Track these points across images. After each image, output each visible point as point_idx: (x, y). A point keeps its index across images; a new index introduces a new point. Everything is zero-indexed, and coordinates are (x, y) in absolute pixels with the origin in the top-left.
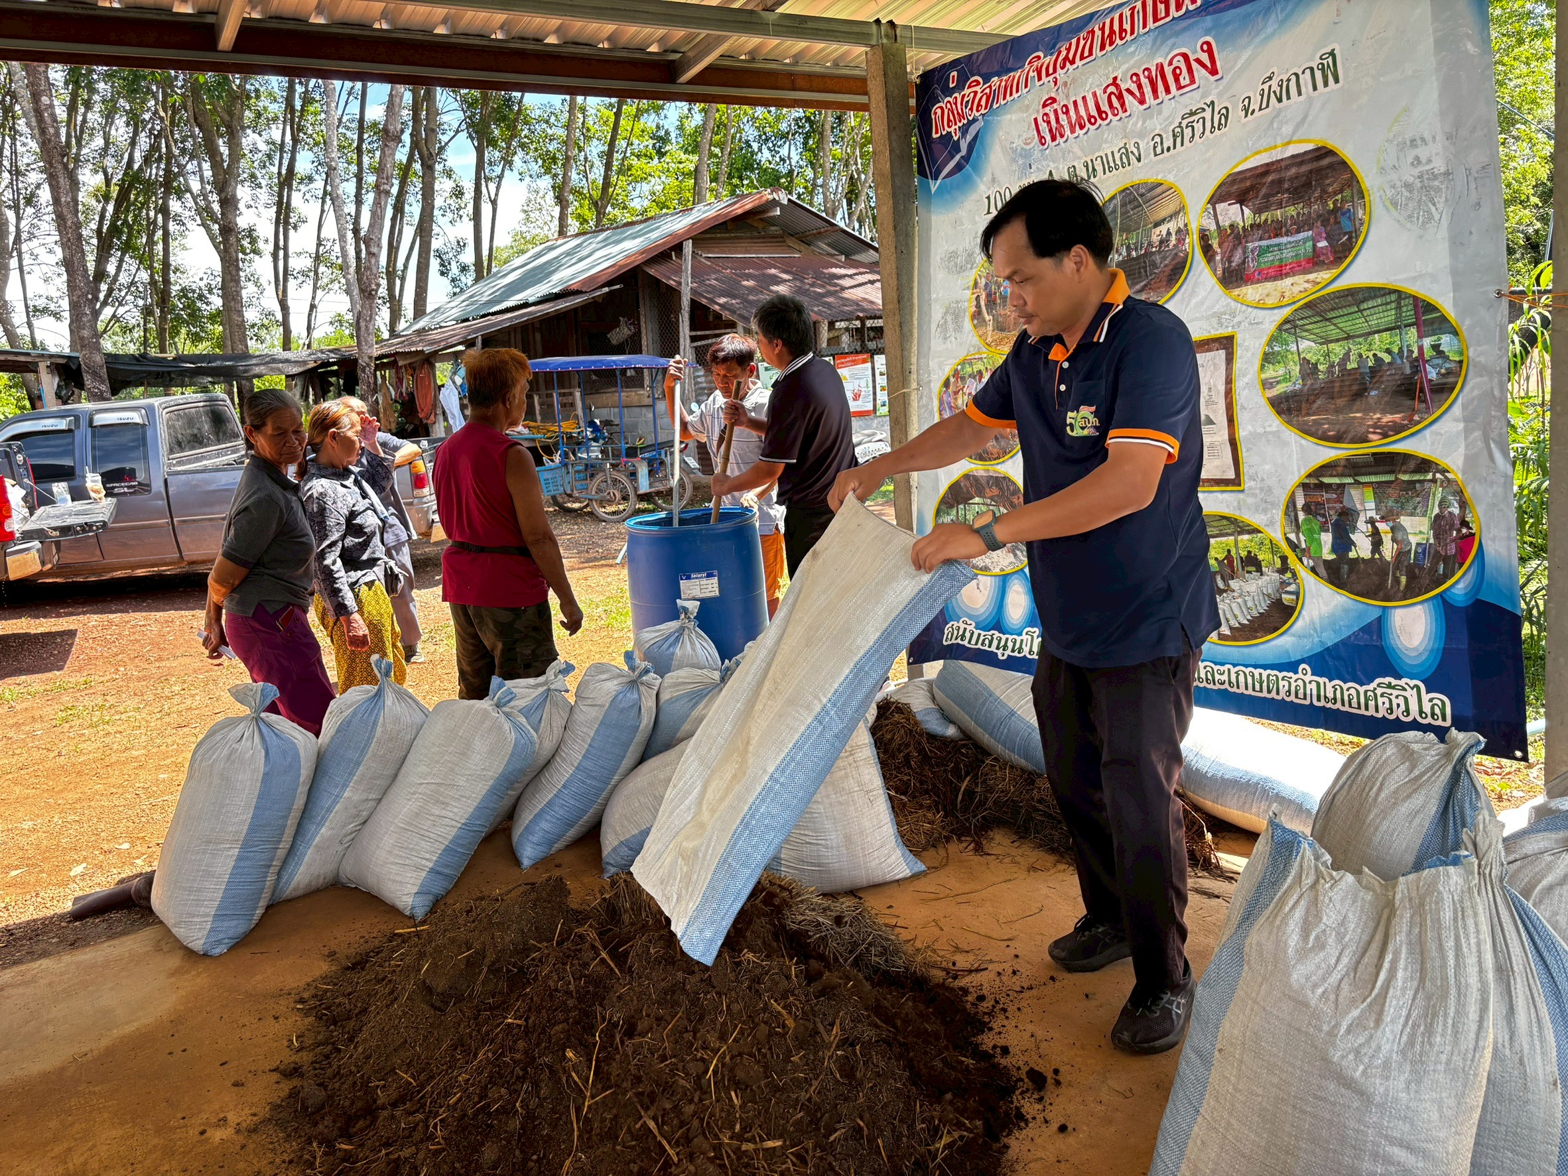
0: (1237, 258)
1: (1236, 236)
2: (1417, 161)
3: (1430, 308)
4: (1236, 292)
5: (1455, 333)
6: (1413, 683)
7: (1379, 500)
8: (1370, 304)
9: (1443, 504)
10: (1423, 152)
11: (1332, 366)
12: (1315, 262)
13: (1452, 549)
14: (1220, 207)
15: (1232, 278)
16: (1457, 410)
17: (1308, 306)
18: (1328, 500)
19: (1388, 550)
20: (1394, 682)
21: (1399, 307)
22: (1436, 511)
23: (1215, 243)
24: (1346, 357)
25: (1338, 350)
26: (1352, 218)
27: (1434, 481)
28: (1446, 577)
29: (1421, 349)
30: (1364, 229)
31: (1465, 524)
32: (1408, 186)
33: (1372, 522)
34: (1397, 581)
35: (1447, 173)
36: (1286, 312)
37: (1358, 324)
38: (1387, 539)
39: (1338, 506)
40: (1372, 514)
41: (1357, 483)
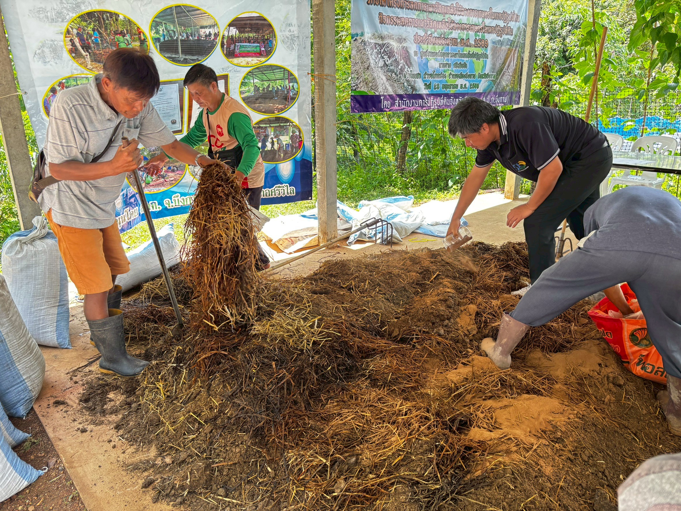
0: (232, 47)
1: (232, 40)
2: (290, 31)
3: (292, 75)
4: (231, 60)
5: (297, 83)
6: (286, 185)
7: (275, 132)
8: (277, 71)
9: (293, 132)
10: (292, 29)
11: (264, 89)
12: (259, 54)
13: (297, 145)
14: (231, 28)
15: (230, 54)
16: (296, 105)
17: (257, 68)
18: (262, 132)
19: (276, 147)
20: (280, 185)
21: (284, 73)
22: (291, 134)
23: (225, 41)
24: (269, 86)
25: (266, 84)
26: (272, 43)
27: (289, 125)
28: (296, 153)
29: (289, 86)
30: (275, 47)
31: (300, 137)
32: (287, 37)
33: (272, 138)
34: (280, 155)
35: (298, 37)
36: (249, 69)
37: (272, 76)
38: (276, 143)
39: (264, 134)
40: (272, 136)
41: (270, 126)
